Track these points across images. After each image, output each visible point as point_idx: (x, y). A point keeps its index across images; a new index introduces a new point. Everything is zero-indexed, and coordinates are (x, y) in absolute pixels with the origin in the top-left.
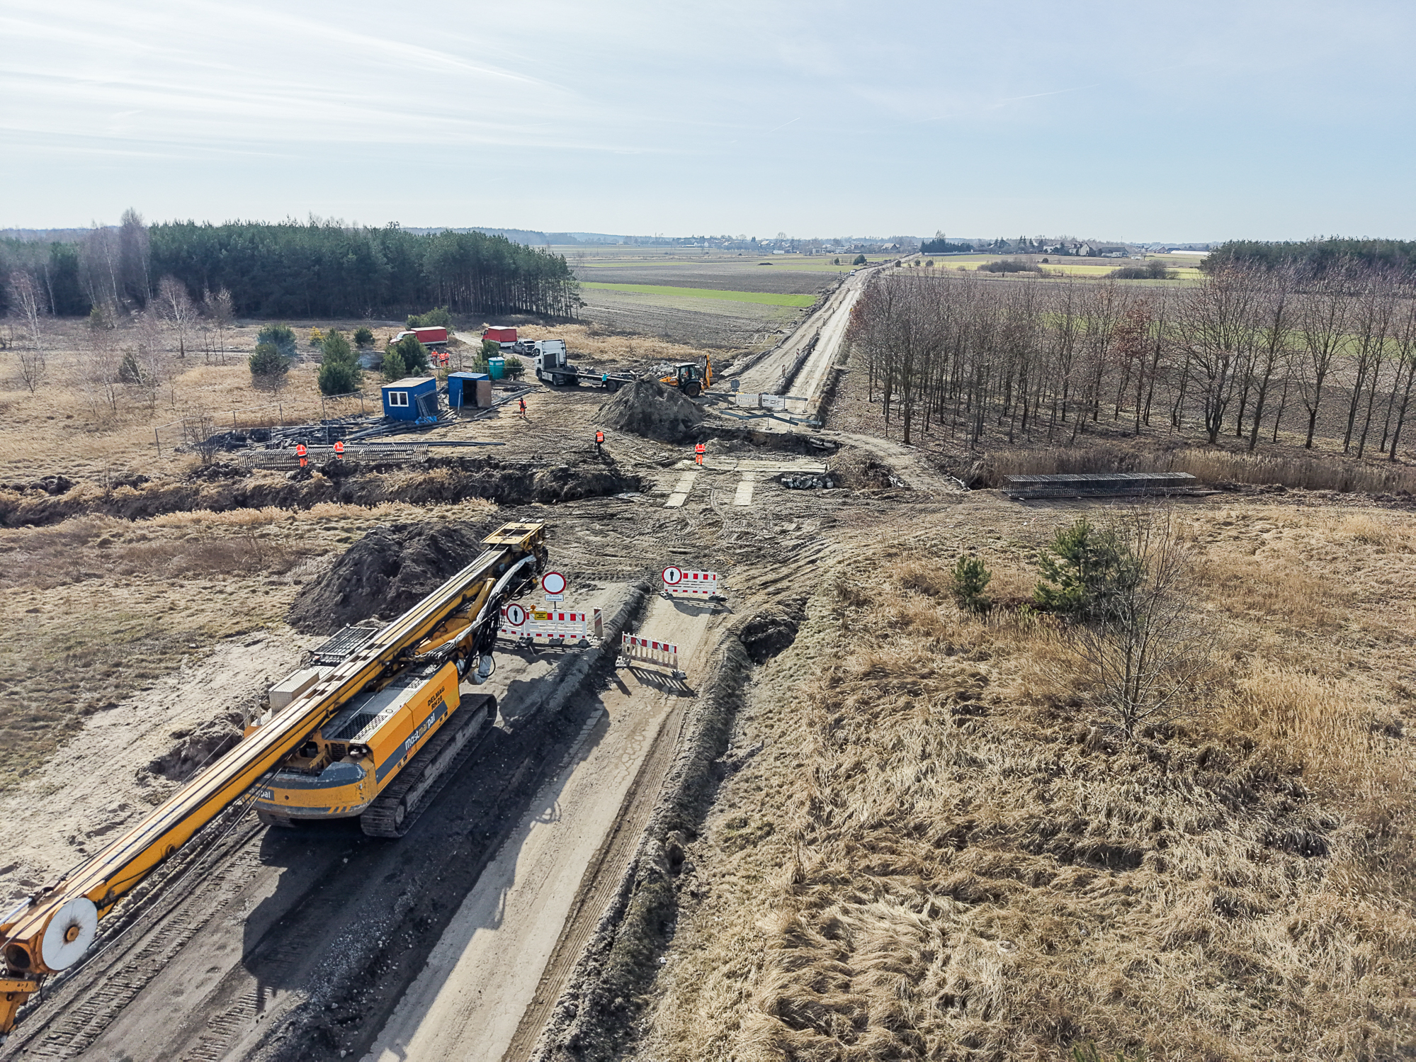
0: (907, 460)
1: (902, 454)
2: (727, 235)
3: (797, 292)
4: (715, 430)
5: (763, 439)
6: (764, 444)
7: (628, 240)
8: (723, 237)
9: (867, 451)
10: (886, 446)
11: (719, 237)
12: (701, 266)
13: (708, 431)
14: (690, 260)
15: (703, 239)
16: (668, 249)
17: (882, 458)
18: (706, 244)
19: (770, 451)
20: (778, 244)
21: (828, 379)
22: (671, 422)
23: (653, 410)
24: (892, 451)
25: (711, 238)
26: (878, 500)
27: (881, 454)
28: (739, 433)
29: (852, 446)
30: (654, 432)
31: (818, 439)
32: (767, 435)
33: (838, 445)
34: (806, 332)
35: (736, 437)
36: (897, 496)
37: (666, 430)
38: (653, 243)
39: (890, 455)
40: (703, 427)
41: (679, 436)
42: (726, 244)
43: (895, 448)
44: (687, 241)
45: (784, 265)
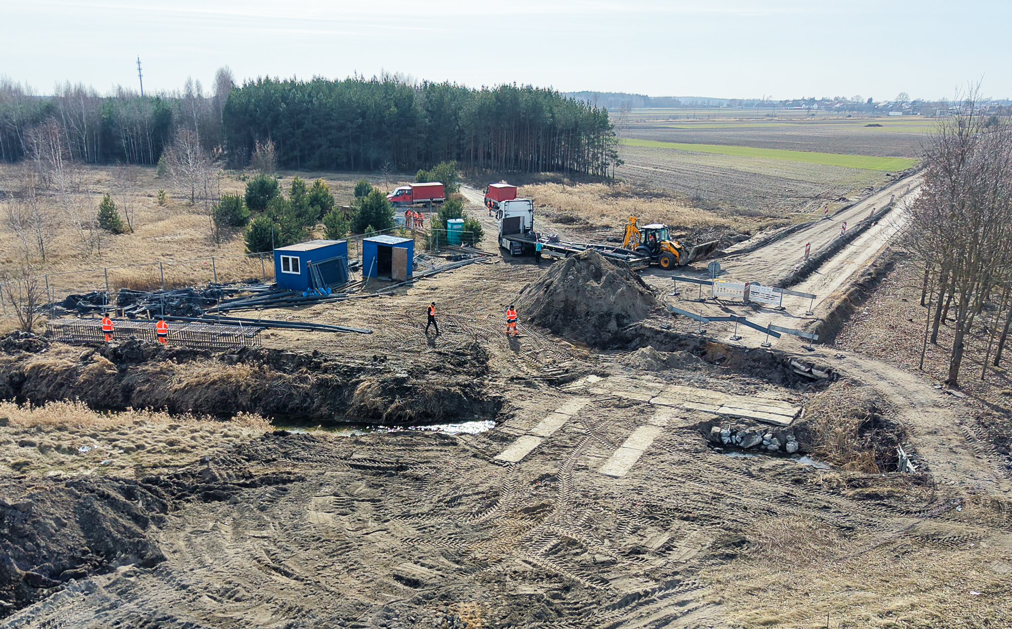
0: (939, 418)
1: (936, 405)
2: (841, 97)
3: (896, 154)
4: (658, 332)
5: (720, 354)
6: (722, 360)
7: (732, 103)
8: (836, 99)
9: (876, 392)
10: (912, 387)
11: (832, 98)
12: (797, 127)
13: (648, 334)
14: (791, 121)
15: (813, 101)
16: (770, 112)
17: (896, 410)
18: (816, 106)
19: (727, 372)
20: (897, 106)
21: (873, 265)
22: (601, 316)
23: (579, 298)
24: (920, 397)
25: (823, 99)
26: (853, 498)
27: (899, 400)
28: (689, 341)
29: (855, 382)
30: (573, 329)
31: (804, 363)
32: (730, 349)
33: (833, 376)
34: (879, 201)
35: (682, 346)
36: (890, 495)
37: (590, 327)
38: (758, 105)
39: (913, 405)
40: (642, 327)
41: (607, 336)
42: (838, 105)
43: (927, 392)
44: (796, 103)
45: (894, 126)
